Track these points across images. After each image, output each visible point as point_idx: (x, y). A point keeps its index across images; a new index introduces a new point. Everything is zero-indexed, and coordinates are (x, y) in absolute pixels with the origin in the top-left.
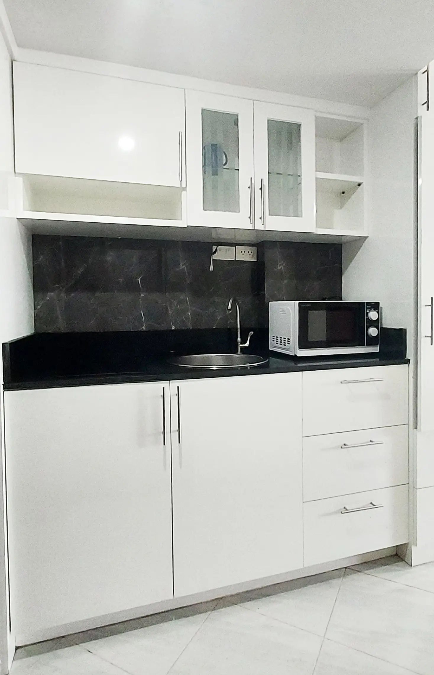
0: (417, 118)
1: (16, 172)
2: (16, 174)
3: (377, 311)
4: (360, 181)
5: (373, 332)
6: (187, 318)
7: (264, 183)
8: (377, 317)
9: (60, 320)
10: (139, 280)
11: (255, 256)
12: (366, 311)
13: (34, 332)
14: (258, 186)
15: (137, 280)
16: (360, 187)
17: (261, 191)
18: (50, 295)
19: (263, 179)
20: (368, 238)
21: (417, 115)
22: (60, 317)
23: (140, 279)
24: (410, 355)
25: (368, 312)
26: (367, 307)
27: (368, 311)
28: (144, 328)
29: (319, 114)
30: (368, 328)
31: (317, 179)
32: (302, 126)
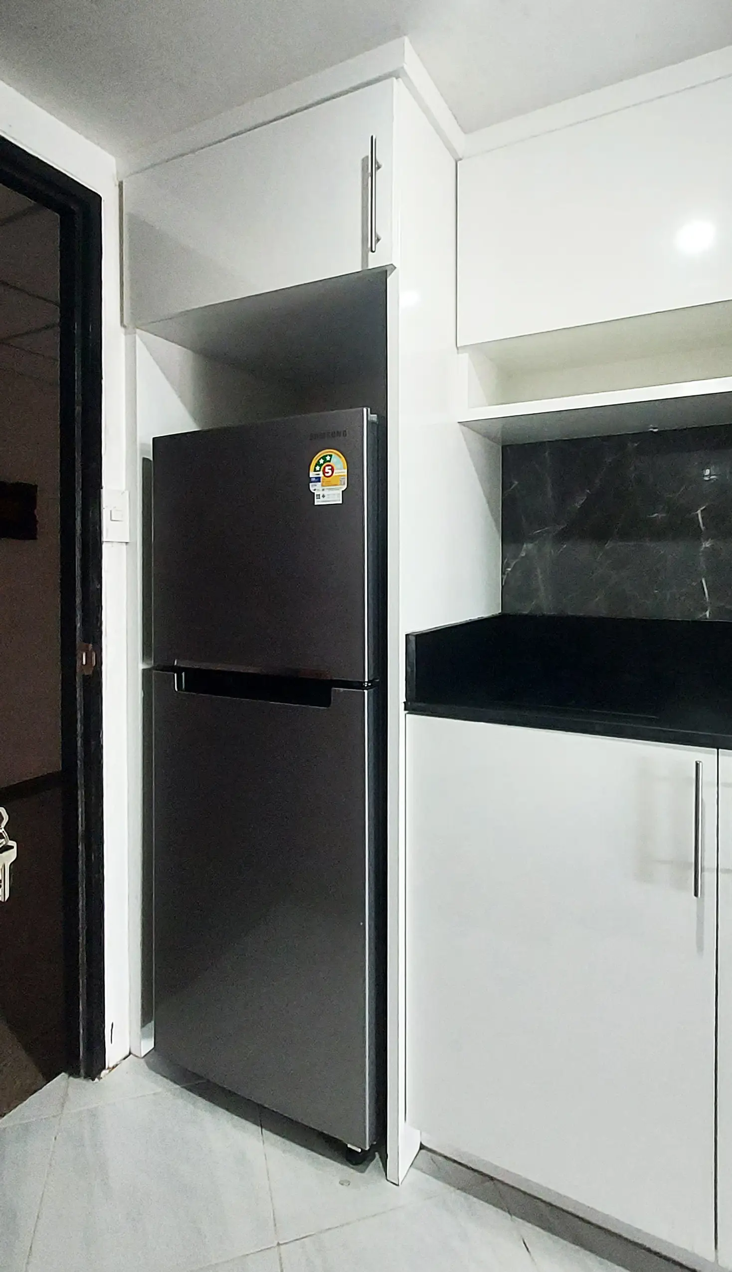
1: (458, 346)
2: (460, 351)
9: (542, 593)
10: (699, 512)
13: (500, 611)
15: (694, 513)
18: (527, 549)
22: (542, 588)
23: (702, 511)
28: (708, 615)
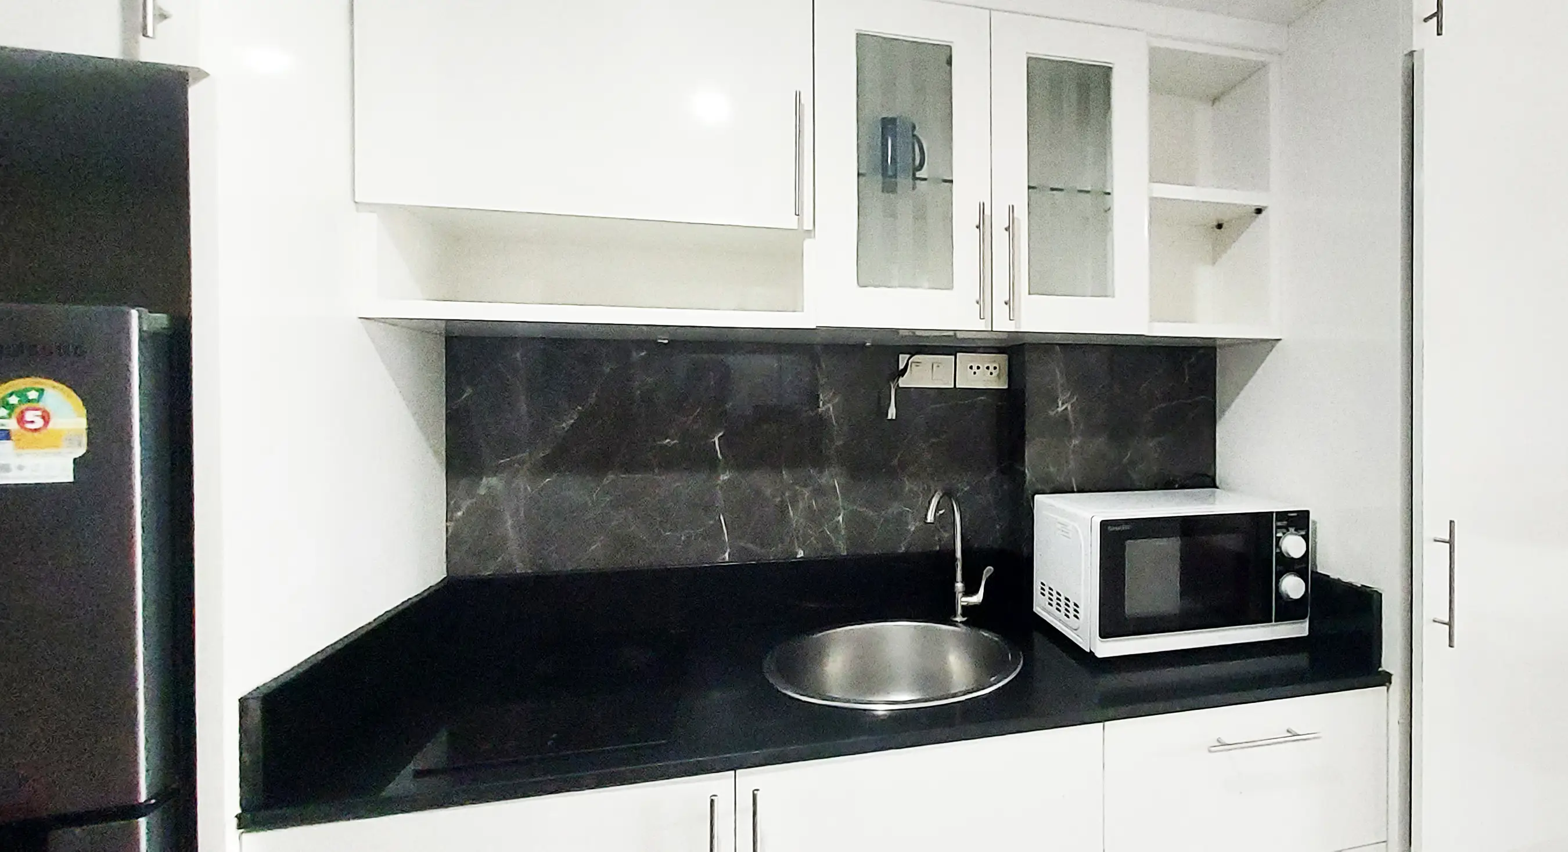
0: (1411, 54)
2: (357, 206)
3: (1303, 533)
4: (1259, 204)
5: (1293, 586)
6: (835, 529)
7: (1015, 215)
8: (1304, 549)
9: (513, 546)
10: (716, 440)
11: (1005, 378)
12: (1276, 534)
13: (444, 575)
14: (1000, 221)
15: (712, 440)
16: (1261, 216)
17: (1007, 233)
18: (491, 483)
19: (1013, 206)
20: (1280, 342)
21: (1411, 45)
22: (513, 537)
23: (719, 439)
24: (1391, 659)
25: (1280, 537)
26: (1279, 524)
27: (1279, 535)
28: (727, 558)
29: (1156, 43)
30: (1280, 575)
31: (1153, 200)
32: (1114, 71)
